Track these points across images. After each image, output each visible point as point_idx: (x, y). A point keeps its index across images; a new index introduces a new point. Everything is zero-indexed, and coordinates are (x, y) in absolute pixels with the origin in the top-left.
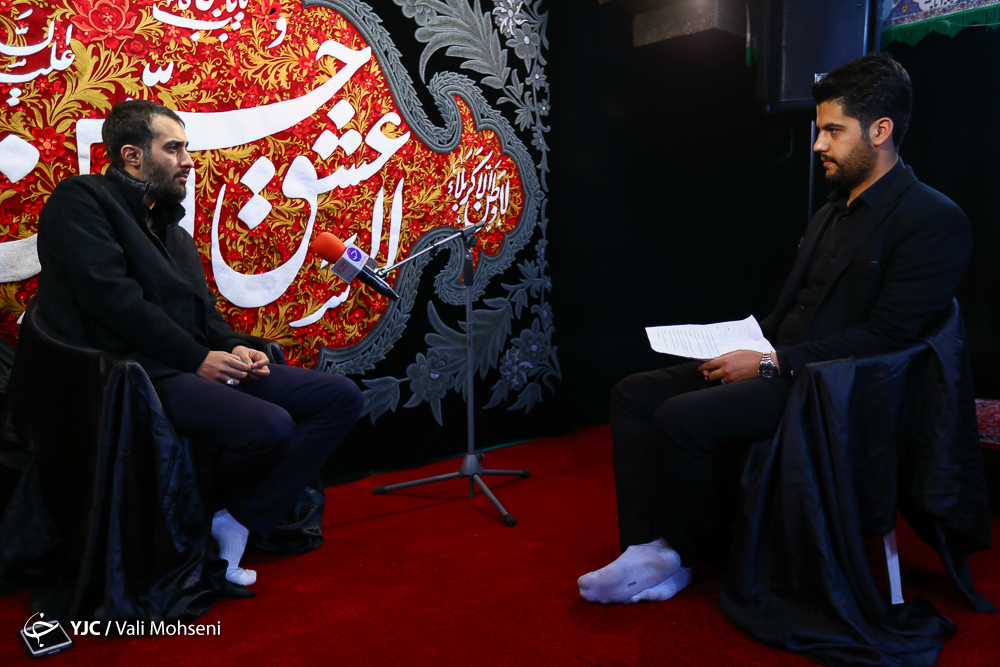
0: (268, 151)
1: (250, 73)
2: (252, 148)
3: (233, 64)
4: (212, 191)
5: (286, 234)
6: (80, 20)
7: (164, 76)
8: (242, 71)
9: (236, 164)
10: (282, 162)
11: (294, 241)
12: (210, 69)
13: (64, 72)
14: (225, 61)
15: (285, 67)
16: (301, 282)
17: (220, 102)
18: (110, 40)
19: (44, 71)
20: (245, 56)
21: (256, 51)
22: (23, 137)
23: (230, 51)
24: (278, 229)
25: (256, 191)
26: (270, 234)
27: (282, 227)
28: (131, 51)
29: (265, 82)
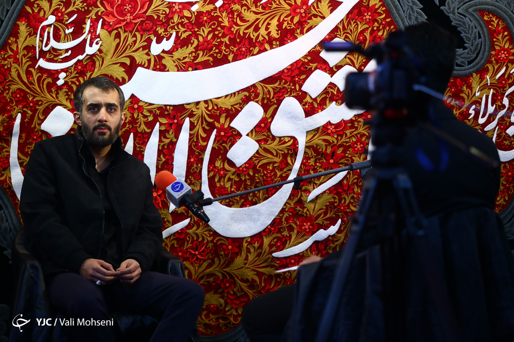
0: (257, 95)
1: (242, 29)
2: (242, 95)
3: (227, 24)
4: (204, 136)
5: (273, 170)
6: (108, 14)
7: (167, 45)
8: (235, 29)
9: (227, 110)
10: (271, 105)
11: (281, 176)
12: (206, 32)
13: (94, 55)
14: (220, 23)
15: (277, 18)
16: (286, 215)
17: (215, 58)
18: (128, 25)
19: (80, 57)
20: (239, 15)
21: (249, 8)
22: (65, 107)
23: (224, 14)
24: (264, 166)
25: (244, 133)
26: (256, 171)
27: (268, 164)
28: (143, 30)
29: (256, 34)
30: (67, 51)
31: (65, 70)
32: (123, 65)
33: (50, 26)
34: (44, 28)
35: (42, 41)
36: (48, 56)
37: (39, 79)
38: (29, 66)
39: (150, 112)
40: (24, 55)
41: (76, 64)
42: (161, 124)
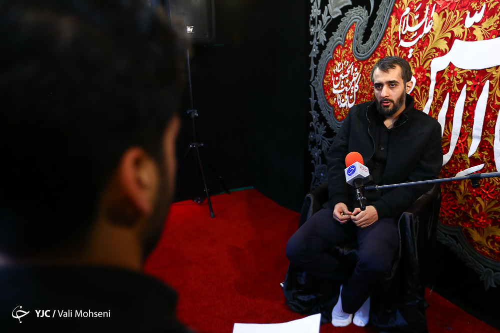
7: (478, 17)
13: (428, 34)
18: (452, 5)
19: (421, 36)
28: (461, 7)
30: (415, 32)
31: (412, 47)
32: (446, 38)
33: (406, 15)
34: (403, 18)
35: (402, 27)
36: (405, 38)
37: (400, 54)
38: (395, 46)
39: (461, 76)
40: (393, 39)
41: (418, 42)
42: (468, 86)
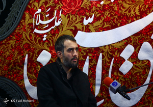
0: (131, 42)
1: (123, 11)
2: (124, 42)
3: (116, 10)
4: (109, 61)
5: (140, 76)
6: (64, 7)
7: (91, 20)
8: (120, 12)
9: (118, 49)
10: (138, 46)
11: (143, 78)
12: (107, 13)
13: (59, 26)
14: (113, 9)
15: (138, 6)
16: (147, 96)
17: (112, 25)
18: (73, 12)
19: (53, 27)
20: (122, 5)
21: (126, 2)
22: (47, 50)
23: (115, 5)
24: (136, 74)
25: (126, 59)
26: (132, 76)
27: (138, 73)
28: (80, 14)
29: (129, 14)
30: (47, 25)
31: (46, 34)
32: (71, 30)
33: (39, 14)
34: (36, 15)
35: (36, 21)
36: (38, 28)
37: (35, 38)
38: (30, 32)
39: (84, 51)
40: (28, 28)
41: (51, 30)
42: (89, 57)
